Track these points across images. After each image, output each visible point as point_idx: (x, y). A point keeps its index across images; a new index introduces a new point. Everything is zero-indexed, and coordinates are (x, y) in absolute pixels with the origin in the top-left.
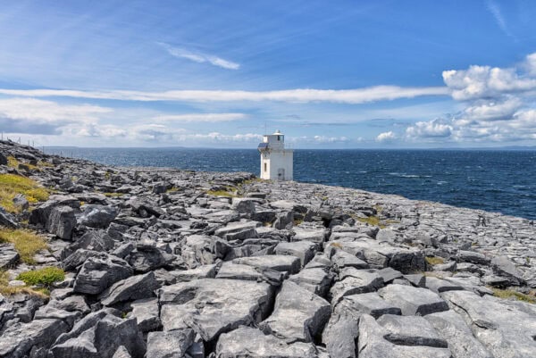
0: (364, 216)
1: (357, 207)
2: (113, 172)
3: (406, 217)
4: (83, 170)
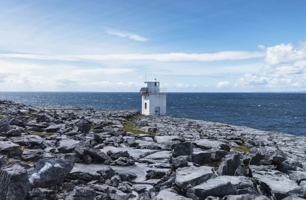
0: (237, 145)
1: (229, 137)
2: (34, 111)
3: (267, 145)
4: (10, 109)
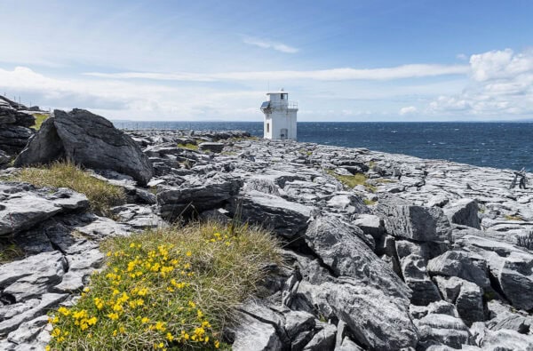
0: (347, 174)
1: (341, 162)
3: (407, 175)
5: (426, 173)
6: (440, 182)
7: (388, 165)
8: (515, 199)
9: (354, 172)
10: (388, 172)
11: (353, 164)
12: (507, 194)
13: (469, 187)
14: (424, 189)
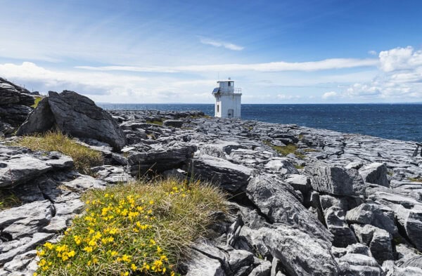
0: (281, 145)
1: (276, 135)
5: (344, 144)
6: (356, 151)
7: (314, 137)
8: (417, 165)
9: (286, 143)
10: (314, 143)
11: (286, 137)
12: (411, 161)
13: (379, 155)
14: (343, 157)
